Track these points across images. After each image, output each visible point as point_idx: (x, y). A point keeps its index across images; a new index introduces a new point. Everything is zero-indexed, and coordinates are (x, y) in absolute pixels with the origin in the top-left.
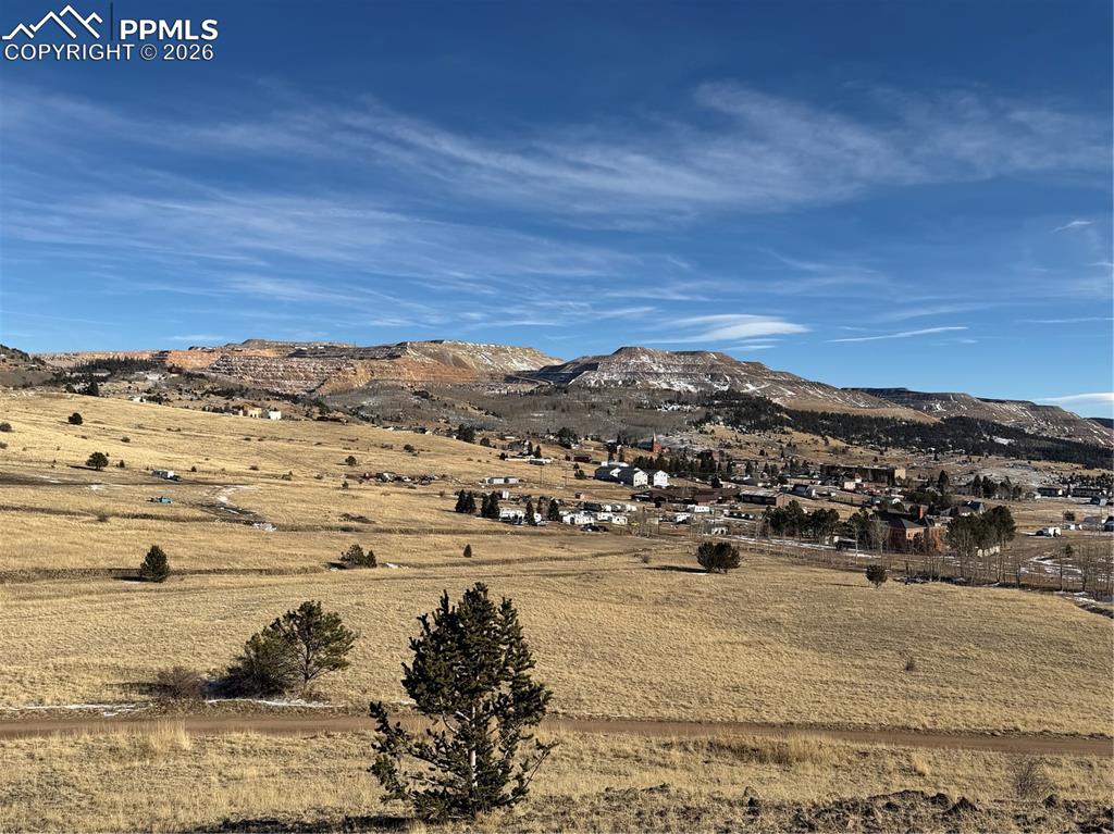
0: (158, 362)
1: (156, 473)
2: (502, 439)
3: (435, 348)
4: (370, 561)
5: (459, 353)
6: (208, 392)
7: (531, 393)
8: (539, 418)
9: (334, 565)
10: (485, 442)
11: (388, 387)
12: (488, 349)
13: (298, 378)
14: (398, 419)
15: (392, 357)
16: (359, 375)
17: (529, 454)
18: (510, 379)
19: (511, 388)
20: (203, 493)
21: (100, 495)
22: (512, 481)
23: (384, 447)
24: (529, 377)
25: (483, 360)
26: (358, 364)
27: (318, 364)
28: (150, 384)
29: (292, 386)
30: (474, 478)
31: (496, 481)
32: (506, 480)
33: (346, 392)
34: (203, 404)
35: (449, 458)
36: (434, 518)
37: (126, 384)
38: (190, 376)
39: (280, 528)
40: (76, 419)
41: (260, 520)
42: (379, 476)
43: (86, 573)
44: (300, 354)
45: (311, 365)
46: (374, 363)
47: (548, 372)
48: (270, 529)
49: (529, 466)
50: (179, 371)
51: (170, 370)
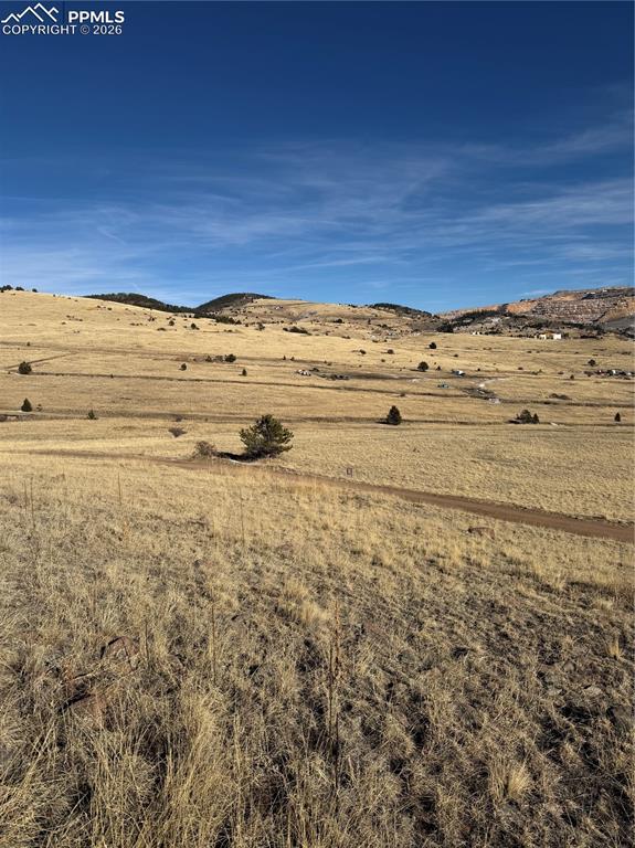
0: (502, 311)
1: (453, 372)
4: (535, 420)
6: (527, 326)
9: (512, 422)
13: (587, 313)
16: (630, 307)
20: (472, 382)
21: (415, 384)
26: (629, 300)
27: (601, 302)
28: (493, 324)
29: (582, 318)
33: (619, 319)
37: (480, 325)
38: (517, 317)
39: (504, 401)
40: (433, 346)
41: (494, 397)
42: (609, 372)
43: (369, 420)
44: (590, 297)
45: (597, 303)
48: (497, 402)
50: (510, 315)
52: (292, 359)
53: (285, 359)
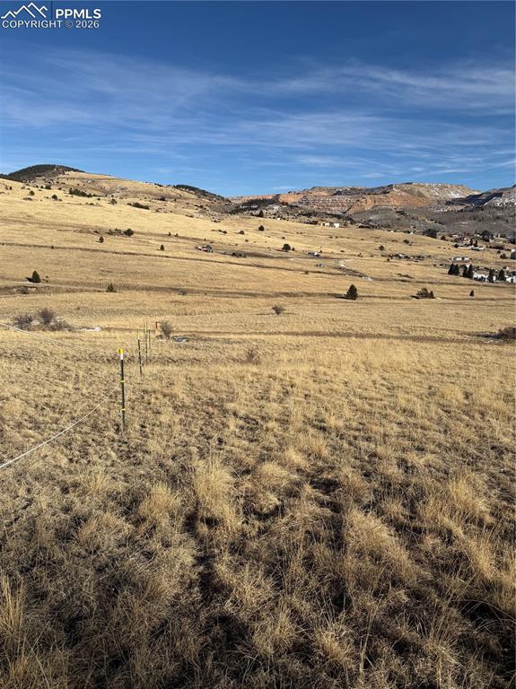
0: (275, 201)
1: (310, 253)
2: (451, 236)
3: (408, 187)
4: (431, 296)
5: (421, 190)
6: (300, 214)
7: (462, 211)
8: (466, 225)
9: (414, 297)
10: (443, 238)
11: (383, 209)
12: (437, 186)
13: (338, 206)
14: (389, 226)
15: (385, 193)
16: (368, 203)
17: (471, 245)
18: (448, 203)
19: (450, 208)
20: (332, 263)
21: (292, 262)
22: (466, 259)
23: (393, 241)
24: (460, 201)
25: (433, 193)
26: (368, 197)
27: (347, 198)
28: (275, 211)
29: (336, 210)
30: (445, 257)
31: (458, 259)
32: (463, 259)
33: (362, 212)
34: (298, 220)
35: (428, 247)
36: (441, 277)
38: (292, 207)
40: (262, 228)
41: (364, 275)
42: (397, 255)
43: (321, 295)
44: (339, 193)
45: (344, 199)
46: (376, 196)
47: (472, 199)
48: (370, 279)
49: (471, 251)
50: (287, 204)
51: (283, 203)
52: (177, 236)
53: (170, 234)
